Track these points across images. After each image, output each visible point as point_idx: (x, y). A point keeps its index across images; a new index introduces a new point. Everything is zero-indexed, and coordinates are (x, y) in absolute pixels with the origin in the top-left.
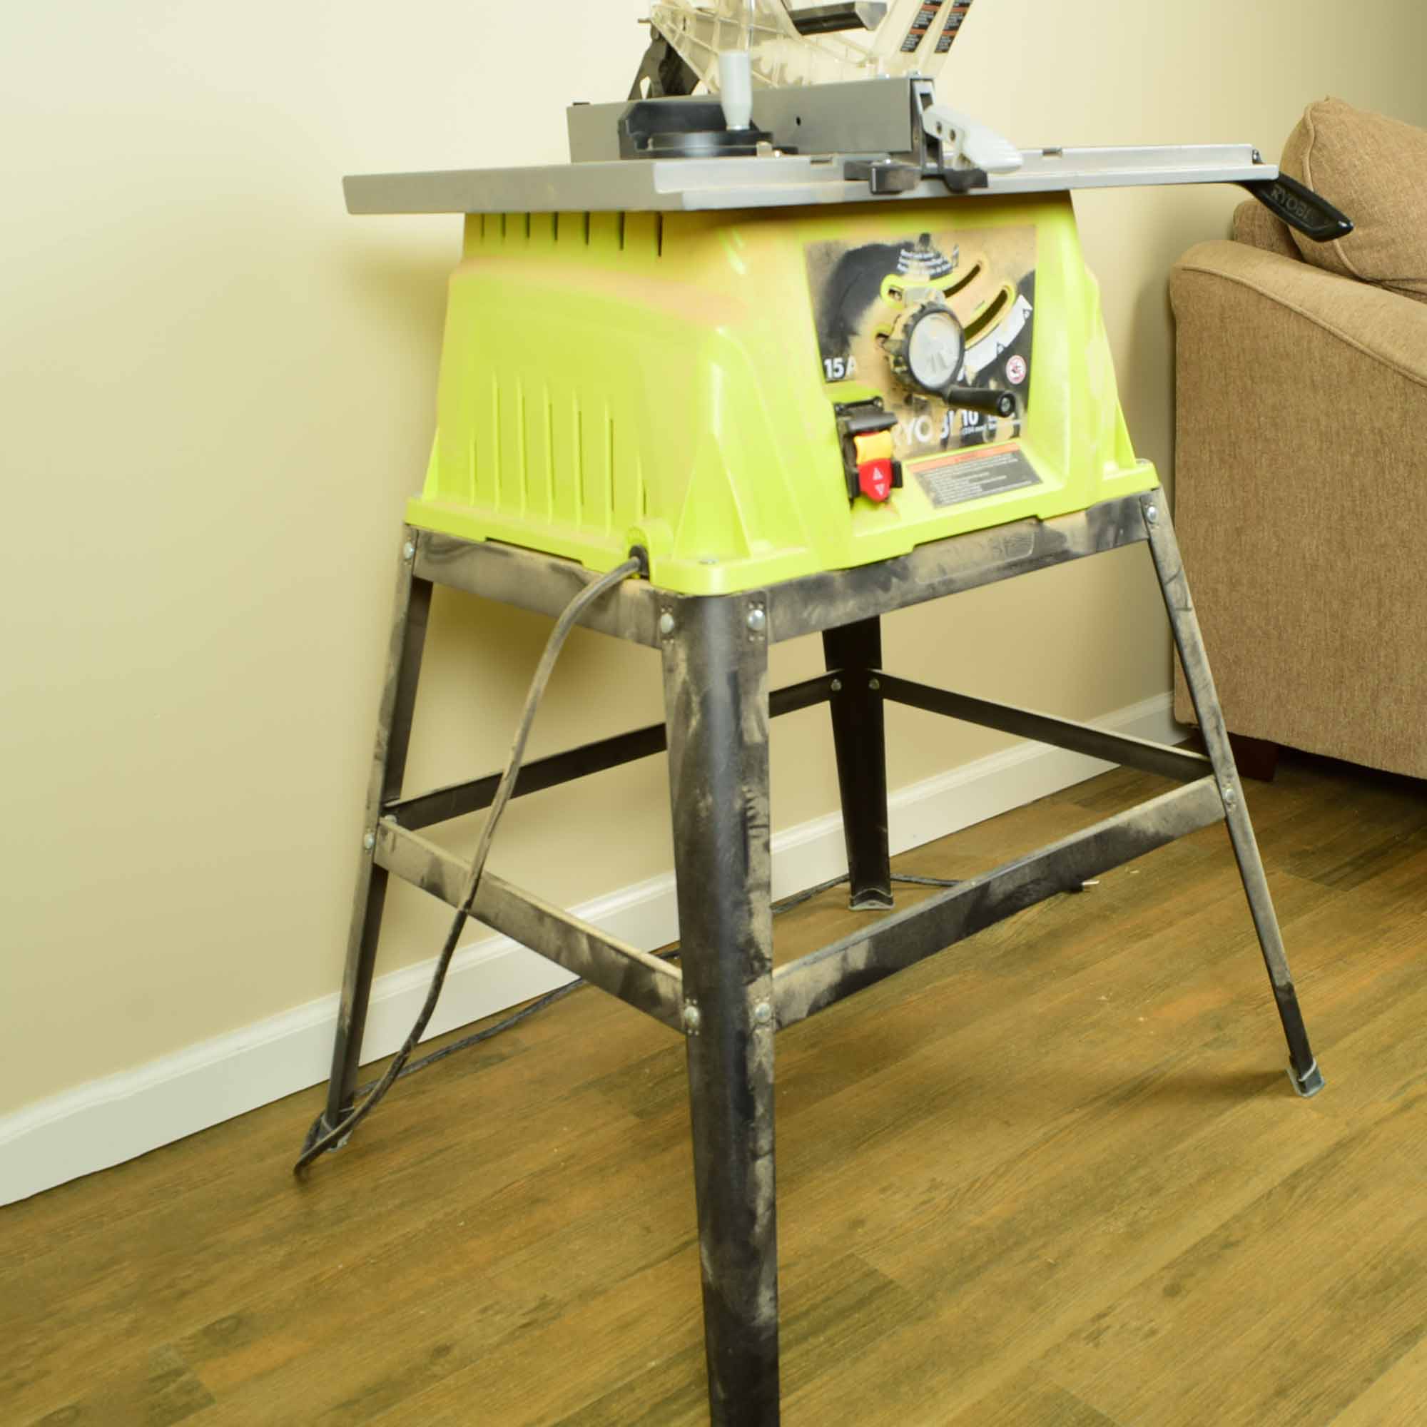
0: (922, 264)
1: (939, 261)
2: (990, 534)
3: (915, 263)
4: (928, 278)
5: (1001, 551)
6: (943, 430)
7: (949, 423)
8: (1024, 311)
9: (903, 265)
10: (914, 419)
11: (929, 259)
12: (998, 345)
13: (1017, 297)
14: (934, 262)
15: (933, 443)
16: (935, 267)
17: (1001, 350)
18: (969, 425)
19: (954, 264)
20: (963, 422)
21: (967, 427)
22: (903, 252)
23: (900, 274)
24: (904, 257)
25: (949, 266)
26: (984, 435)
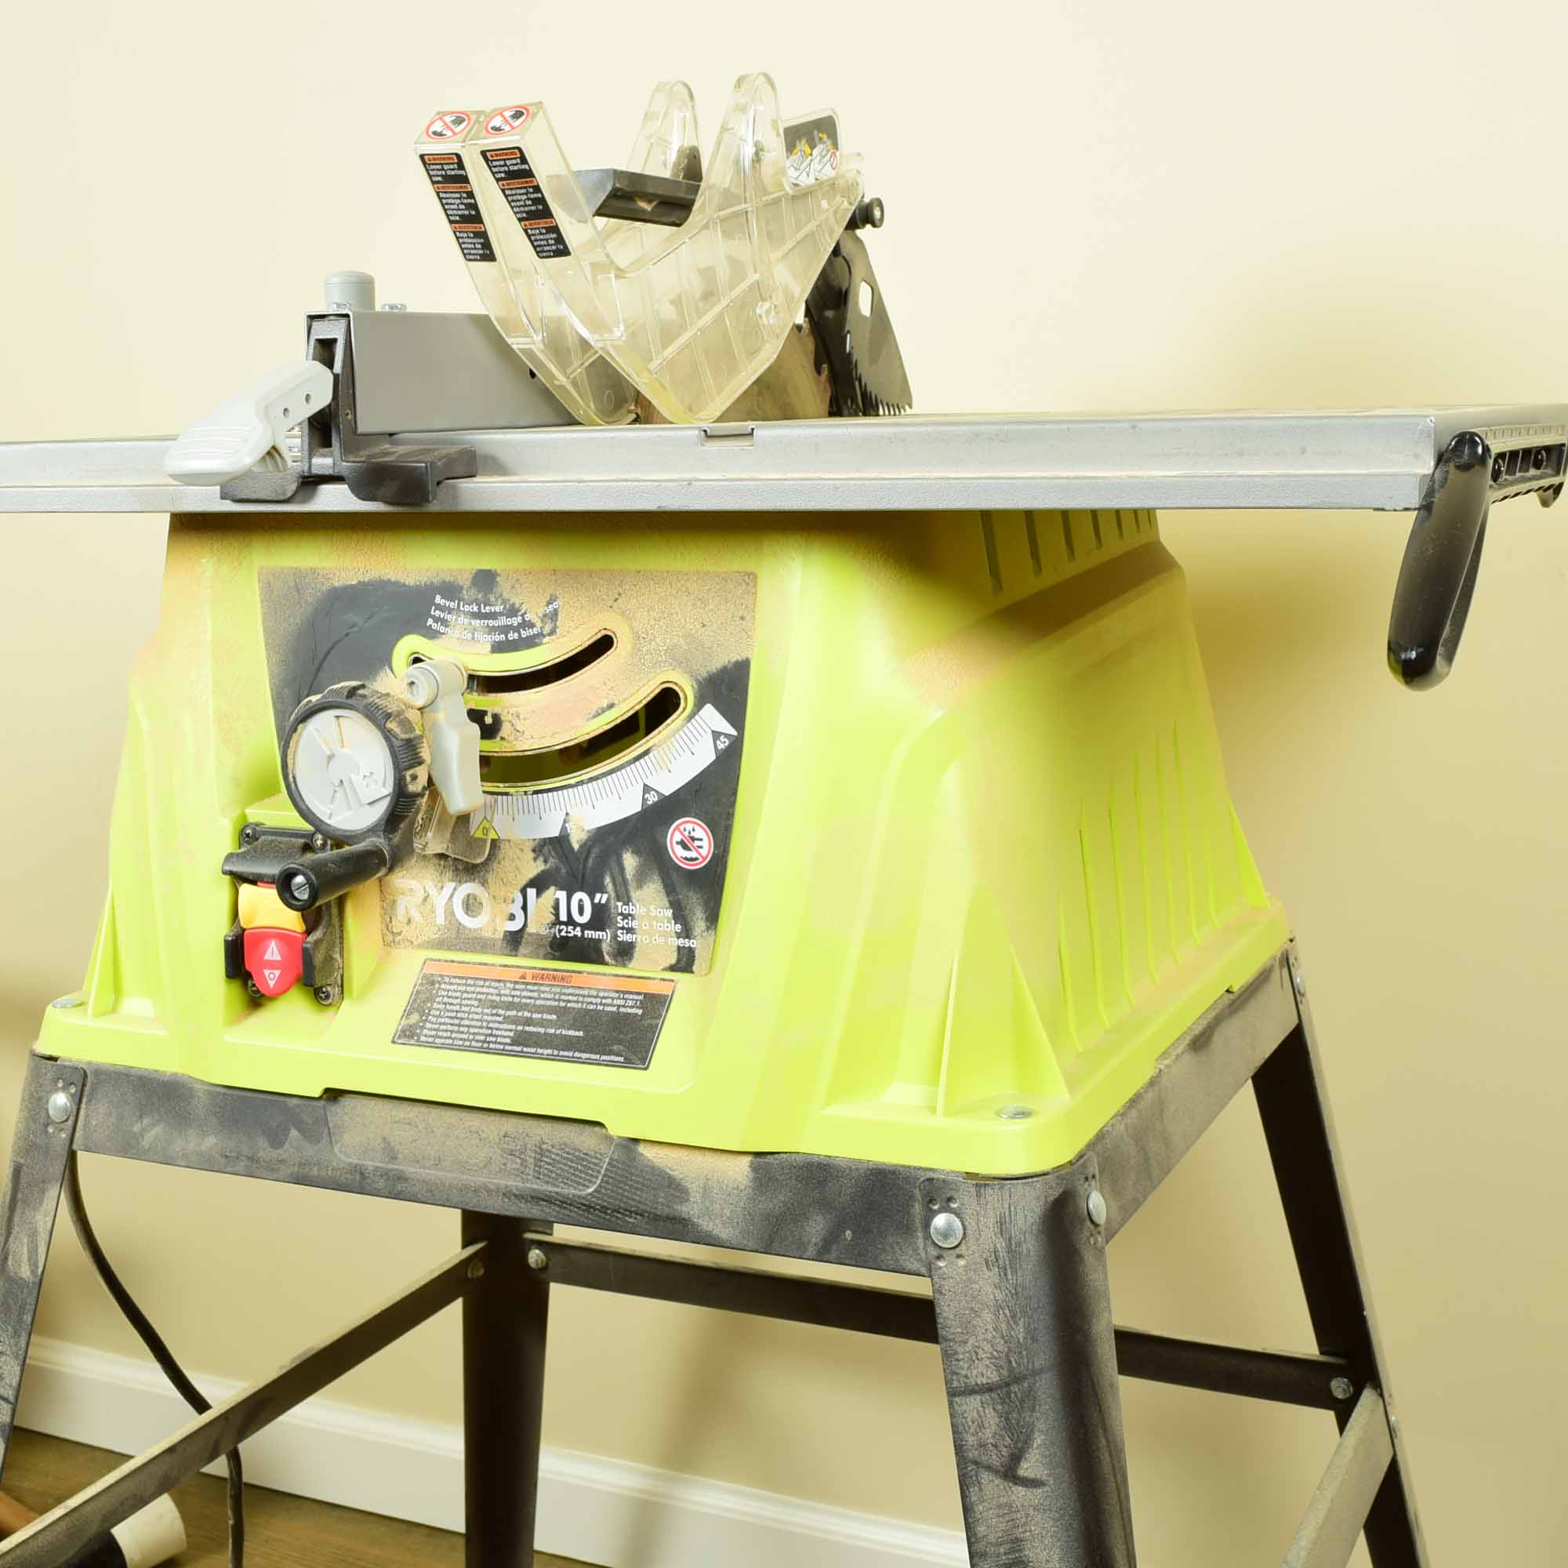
0: (477, 623)
1: (515, 621)
2: (510, 1124)
3: (464, 620)
4: (489, 647)
5: (524, 1163)
6: (512, 917)
7: (524, 908)
8: (716, 735)
9: (437, 620)
10: (453, 885)
11: (493, 616)
12: (647, 789)
13: (699, 706)
14: (503, 621)
15: (488, 934)
16: (505, 630)
17: (652, 798)
18: (571, 922)
19: (546, 630)
20: (557, 915)
21: (566, 924)
22: (438, 599)
23: (432, 635)
24: (439, 607)
25: (535, 631)
26: (605, 947)
